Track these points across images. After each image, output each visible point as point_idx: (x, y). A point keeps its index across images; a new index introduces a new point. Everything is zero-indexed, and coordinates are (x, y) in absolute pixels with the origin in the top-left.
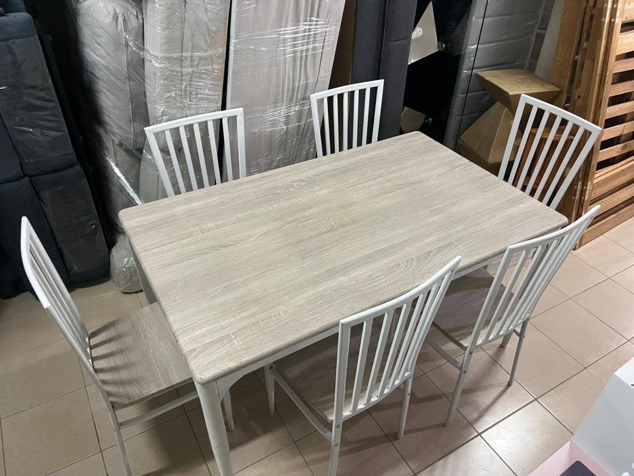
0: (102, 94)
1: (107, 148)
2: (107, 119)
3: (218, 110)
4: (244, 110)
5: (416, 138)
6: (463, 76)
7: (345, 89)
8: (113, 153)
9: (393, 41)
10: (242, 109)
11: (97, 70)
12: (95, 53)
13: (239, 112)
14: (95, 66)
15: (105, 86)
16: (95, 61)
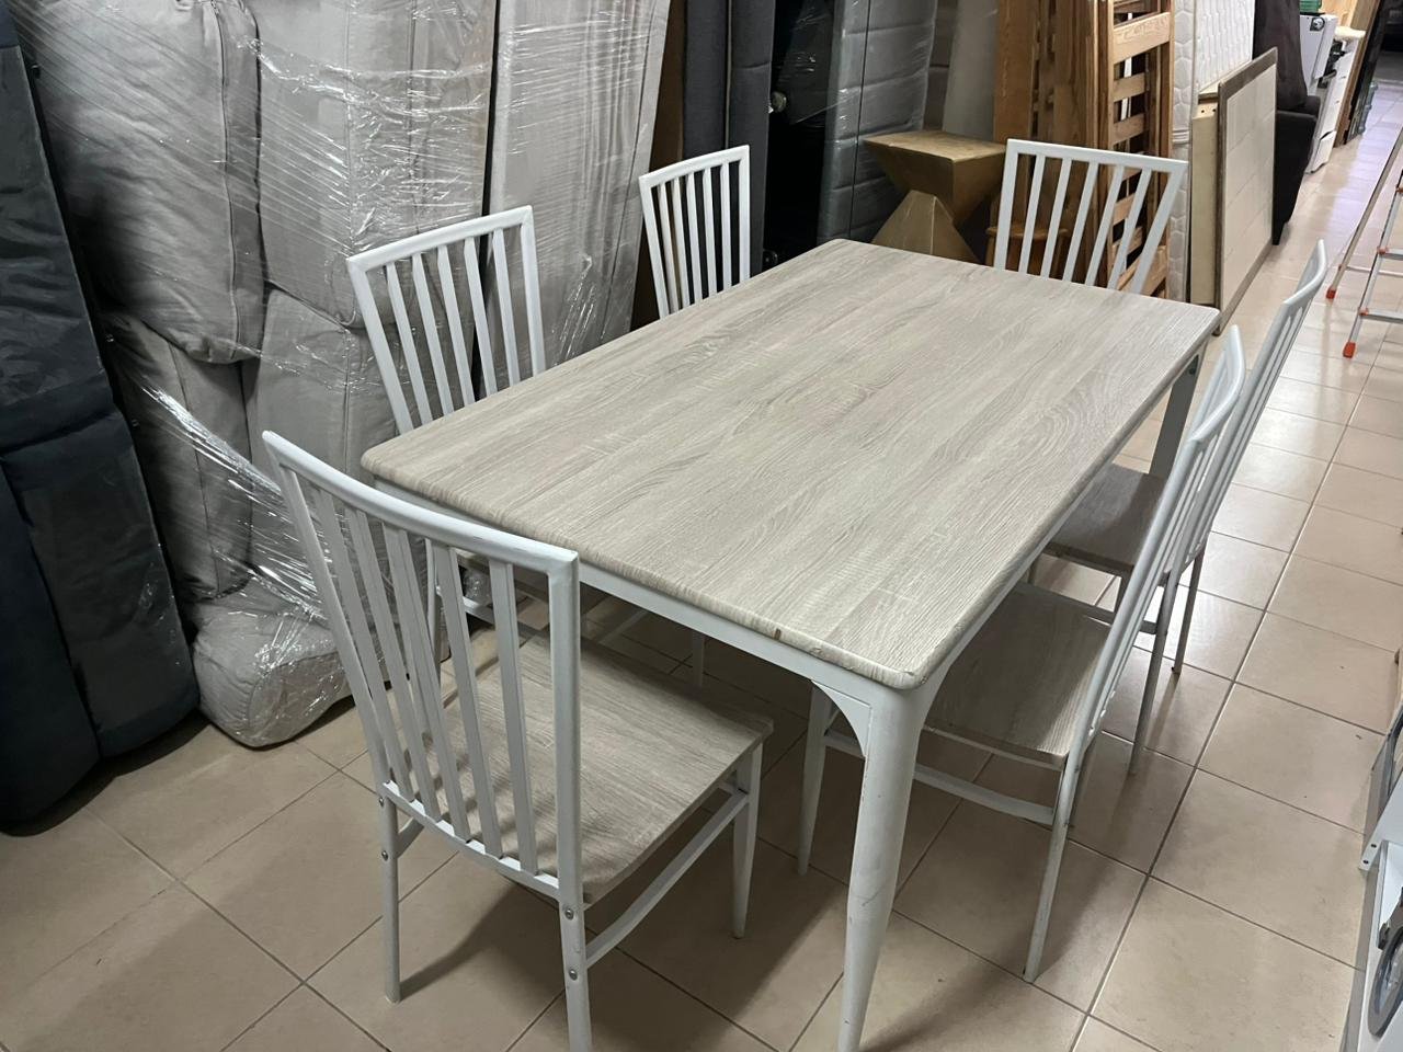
0: (147, 220)
1: (155, 372)
2: (160, 287)
3: (475, 216)
4: (534, 210)
5: (845, 250)
6: (838, 150)
7: (688, 166)
8: (176, 382)
9: (751, 67)
10: (529, 208)
11: (134, 157)
12: (127, 115)
13: (524, 214)
14: (125, 150)
15: (163, 195)
16: (128, 135)
